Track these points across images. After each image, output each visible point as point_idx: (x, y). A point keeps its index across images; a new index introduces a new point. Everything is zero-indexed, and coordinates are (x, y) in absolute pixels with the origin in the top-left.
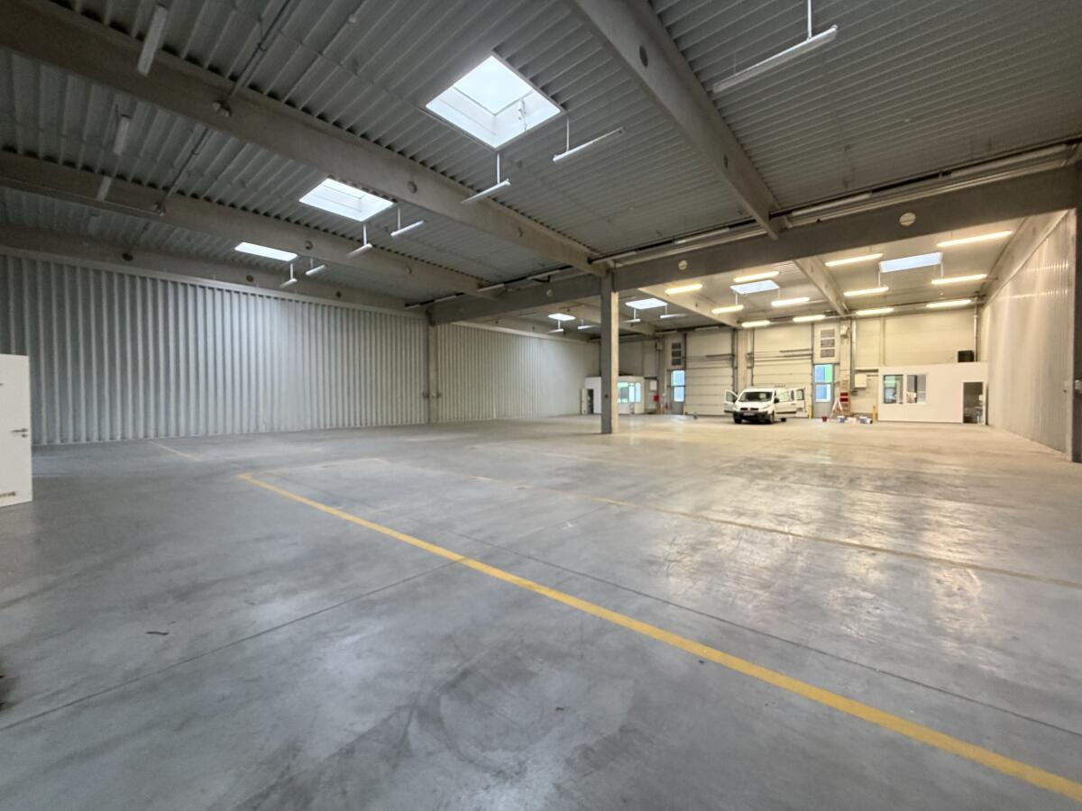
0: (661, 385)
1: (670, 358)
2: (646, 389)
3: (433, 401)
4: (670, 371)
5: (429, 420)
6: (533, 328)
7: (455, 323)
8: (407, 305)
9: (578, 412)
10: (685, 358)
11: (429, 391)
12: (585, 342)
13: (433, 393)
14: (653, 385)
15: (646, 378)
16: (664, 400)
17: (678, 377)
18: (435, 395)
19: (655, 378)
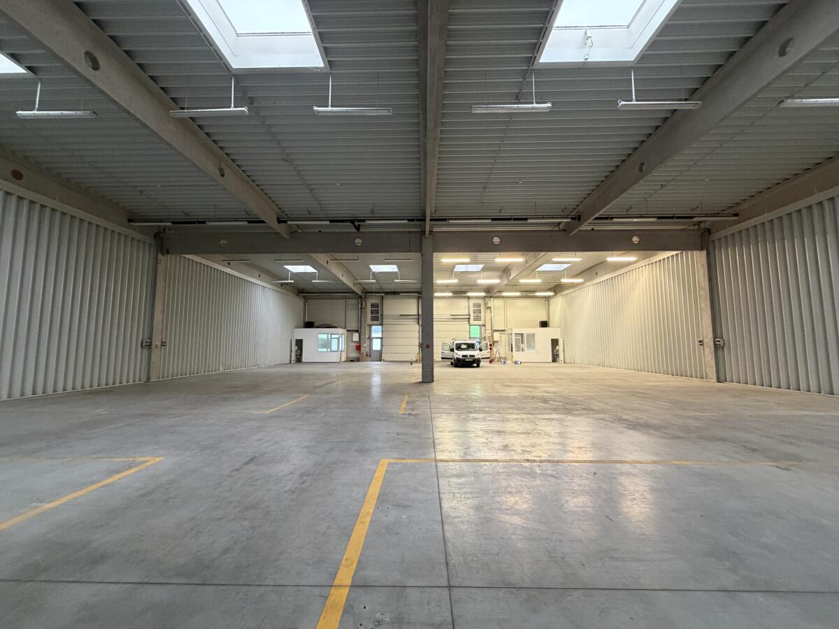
0: (362, 337)
1: (369, 315)
2: (349, 340)
3: (156, 353)
4: (370, 326)
5: (148, 378)
6: (259, 276)
7: (187, 256)
8: (130, 220)
9: (288, 362)
10: (382, 315)
11: (151, 338)
12: (295, 296)
13: (156, 341)
14: (356, 337)
15: (348, 331)
16: (364, 349)
17: (376, 331)
18: (159, 343)
19: (357, 331)
